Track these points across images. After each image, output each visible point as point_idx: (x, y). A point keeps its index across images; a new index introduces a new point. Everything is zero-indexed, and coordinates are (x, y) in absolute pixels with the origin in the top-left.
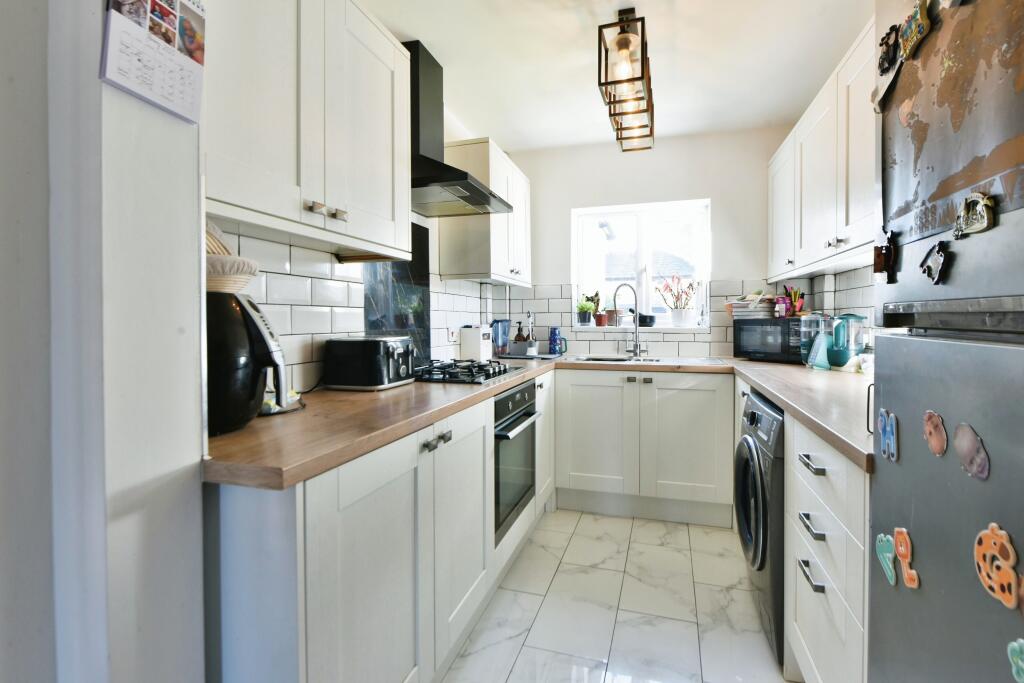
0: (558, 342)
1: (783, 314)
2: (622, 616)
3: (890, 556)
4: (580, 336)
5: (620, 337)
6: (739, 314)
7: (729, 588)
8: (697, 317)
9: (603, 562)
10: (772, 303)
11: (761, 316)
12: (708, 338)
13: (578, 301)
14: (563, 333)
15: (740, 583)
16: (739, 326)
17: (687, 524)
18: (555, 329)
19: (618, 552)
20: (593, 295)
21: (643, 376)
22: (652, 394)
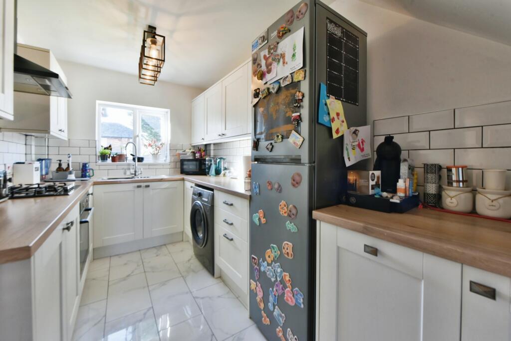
0: (88, 171)
1: (199, 157)
2: (151, 288)
3: (258, 218)
4: (102, 167)
5: (126, 167)
6: (182, 157)
7: (189, 261)
8: (165, 158)
9: (132, 272)
10: (194, 153)
11: (191, 158)
12: (169, 167)
13: (100, 150)
14: (90, 166)
15: (192, 257)
16: (182, 162)
17: (165, 245)
18: (86, 164)
19: (138, 266)
20: (108, 146)
21: (145, 184)
22: (149, 192)
